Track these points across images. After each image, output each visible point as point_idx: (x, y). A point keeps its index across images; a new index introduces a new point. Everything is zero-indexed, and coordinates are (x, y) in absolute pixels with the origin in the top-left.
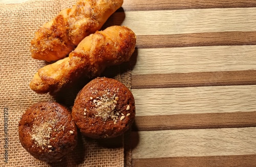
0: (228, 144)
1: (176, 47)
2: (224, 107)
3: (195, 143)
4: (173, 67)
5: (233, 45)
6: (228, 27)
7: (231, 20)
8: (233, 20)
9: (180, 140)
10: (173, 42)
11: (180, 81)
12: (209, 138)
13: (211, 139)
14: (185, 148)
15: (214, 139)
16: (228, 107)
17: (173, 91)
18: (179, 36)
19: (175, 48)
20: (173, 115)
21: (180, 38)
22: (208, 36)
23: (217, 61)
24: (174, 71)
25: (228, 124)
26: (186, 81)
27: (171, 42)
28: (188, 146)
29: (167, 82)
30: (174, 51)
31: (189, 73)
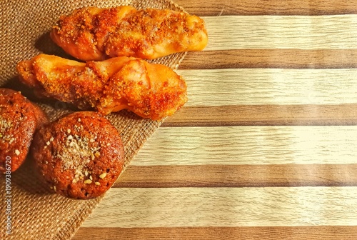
0: (273, 210)
1: (205, 69)
2: (271, 156)
3: (226, 207)
4: (200, 98)
5: (288, 67)
6: (281, 42)
7: (286, 33)
8: (289, 33)
9: (205, 202)
10: (202, 62)
11: (208, 118)
12: (247, 200)
13: (249, 203)
14: (211, 214)
15: (255, 202)
16: (277, 156)
17: (198, 131)
18: (210, 53)
19: (203, 71)
20: (196, 166)
21: (212, 56)
22: (252, 55)
23: (264, 90)
24: (201, 104)
25: (275, 181)
26: (217, 117)
27: (199, 62)
28: (216, 211)
29: (189, 118)
30: (203, 75)
31: (222, 107)
